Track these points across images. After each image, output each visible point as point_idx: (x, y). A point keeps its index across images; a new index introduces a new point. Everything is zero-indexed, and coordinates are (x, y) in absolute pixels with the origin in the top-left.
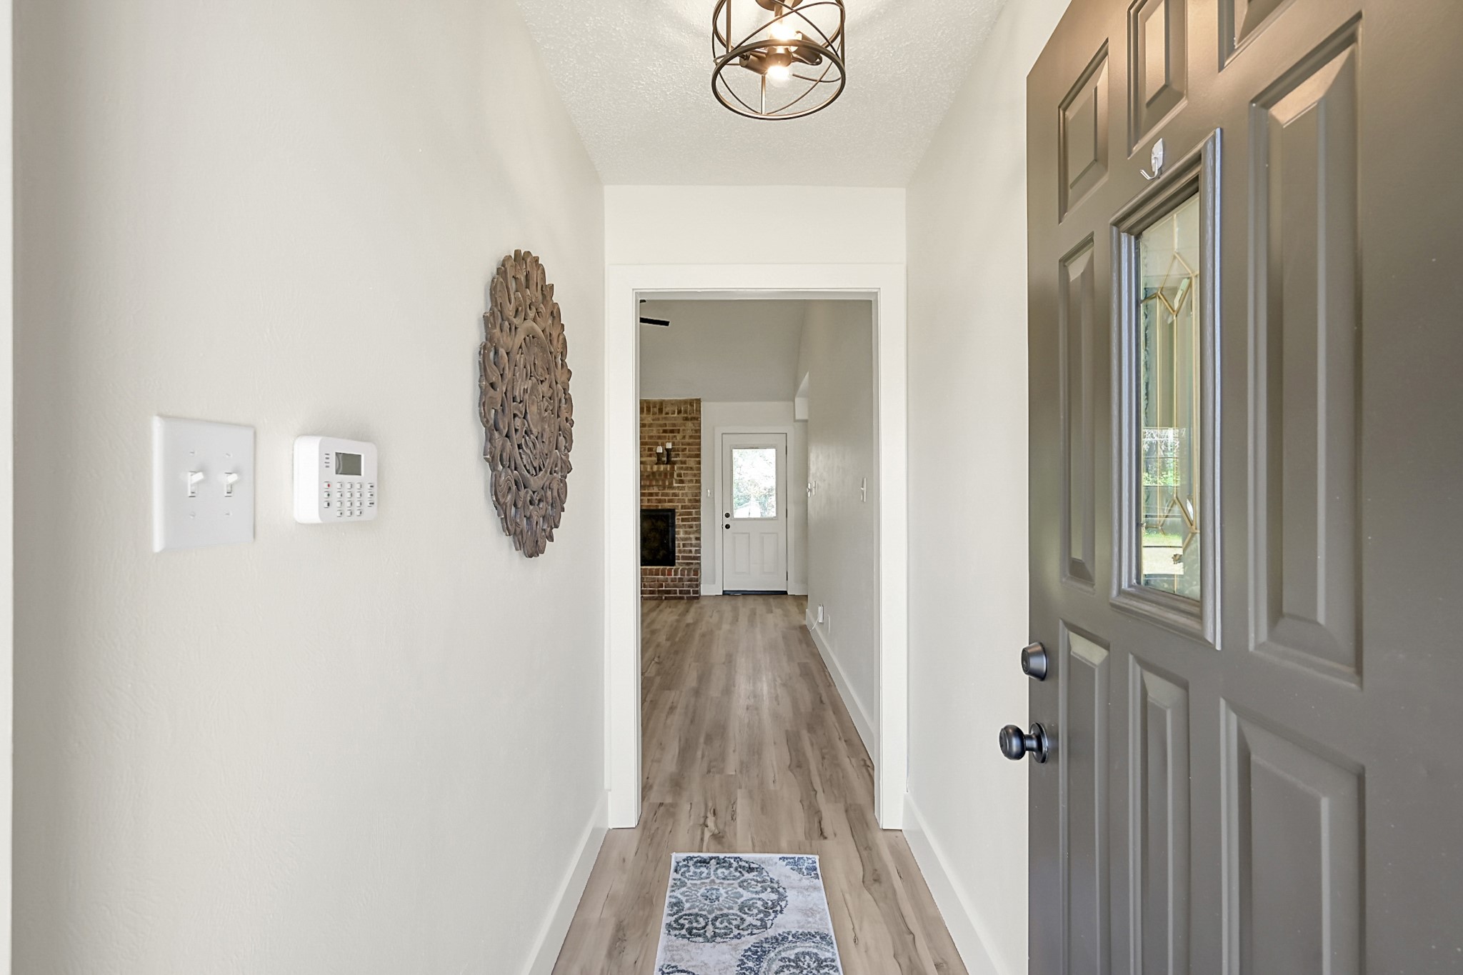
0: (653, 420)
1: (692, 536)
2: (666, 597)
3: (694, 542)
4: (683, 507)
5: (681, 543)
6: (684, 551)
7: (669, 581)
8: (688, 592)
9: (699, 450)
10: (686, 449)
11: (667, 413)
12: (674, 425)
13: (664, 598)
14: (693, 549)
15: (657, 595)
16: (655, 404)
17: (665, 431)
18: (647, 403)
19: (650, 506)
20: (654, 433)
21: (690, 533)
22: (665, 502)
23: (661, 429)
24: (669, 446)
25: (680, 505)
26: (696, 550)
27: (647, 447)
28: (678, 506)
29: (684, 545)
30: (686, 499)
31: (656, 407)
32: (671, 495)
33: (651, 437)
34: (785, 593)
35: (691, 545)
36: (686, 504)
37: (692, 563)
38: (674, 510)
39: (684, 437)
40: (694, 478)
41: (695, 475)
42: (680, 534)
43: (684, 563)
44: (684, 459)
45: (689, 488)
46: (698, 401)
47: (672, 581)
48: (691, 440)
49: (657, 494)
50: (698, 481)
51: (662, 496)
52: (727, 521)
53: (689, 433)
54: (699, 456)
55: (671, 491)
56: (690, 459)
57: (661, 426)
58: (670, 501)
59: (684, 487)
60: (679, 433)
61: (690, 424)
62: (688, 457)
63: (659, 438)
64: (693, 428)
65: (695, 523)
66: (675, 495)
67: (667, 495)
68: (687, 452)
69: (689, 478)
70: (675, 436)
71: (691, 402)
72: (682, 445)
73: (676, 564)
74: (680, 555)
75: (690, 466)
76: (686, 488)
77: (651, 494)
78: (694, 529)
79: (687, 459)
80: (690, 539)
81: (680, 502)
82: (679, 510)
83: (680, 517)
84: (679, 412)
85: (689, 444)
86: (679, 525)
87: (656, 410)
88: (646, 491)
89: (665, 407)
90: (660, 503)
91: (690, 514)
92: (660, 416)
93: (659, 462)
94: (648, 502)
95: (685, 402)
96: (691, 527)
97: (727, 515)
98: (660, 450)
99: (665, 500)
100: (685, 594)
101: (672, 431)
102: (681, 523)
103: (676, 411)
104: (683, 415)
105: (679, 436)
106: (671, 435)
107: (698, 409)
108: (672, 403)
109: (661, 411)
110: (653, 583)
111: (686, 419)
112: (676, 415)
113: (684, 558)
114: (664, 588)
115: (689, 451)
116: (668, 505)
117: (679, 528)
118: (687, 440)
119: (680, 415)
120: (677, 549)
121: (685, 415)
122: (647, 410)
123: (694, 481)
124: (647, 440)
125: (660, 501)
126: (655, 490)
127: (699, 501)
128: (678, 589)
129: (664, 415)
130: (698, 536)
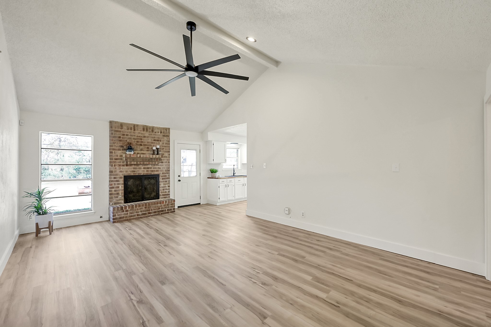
0: (149, 135)
1: (166, 185)
2: (161, 213)
3: (167, 188)
4: (163, 173)
5: (162, 189)
6: (163, 192)
7: (163, 206)
8: (171, 209)
9: (169, 149)
10: (164, 148)
11: (156, 133)
12: (159, 138)
13: (160, 214)
14: (167, 191)
15: (157, 213)
16: (150, 128)
17: (154, 140)
18: (146, 127)
19: (148, 173)
20: (150, 141)
21: (166, 184)
22: (155, 171)
23: (153, 139)
24: (158, 147)
25: (161, 172)
26: (168, 191)
27: (146, 146)
28: (161, 173)
29: (163, 190)
30: (164, 170)
31: (150, 129)
32: (157, 168)
33: (148, 142)
34: (200, 204)
35: (166, 189)
36: (164, 172)
37: (167, 197)
38: (159, 175)
39: (163, 144)
40: (167, 161)
41: (168, 160)
42: (162, 185)
43: (163, 197)
44: (163, 153)
45: (165, 165)
46: (169, 129)
47: (164, 206)
48: (166, 145)
49: (151, 168)
50: (169, 162)
51: (153, 169)
52: (179, 178)
53: (165, 142)
54: (169, 152)
55: (157, 167)
56: (166, 153)
57: (153, 138)
58: (157, 171)
59: (163, 165)
60: (161, 141)
61: (165, 138)
62: (165, 152)
63: (152, 143)
64: (167, 140)
65: (168, 180)
66: (159, 168)
67: (156, 168)
68: (164, 150)
69: (165, 161)
70: (159, 143)
71: (166, 129)
72: (162, 147)
73: (160, 198)
74: (162, 194)
75: (166, 156)
76: (164, 165)
77: (148, 168)
78: (168, 182)
79: (165, 153)
80: (166, 187)
81: (162, 171)
82: (161, 175)
83: (161, 178)
84: (161, 133)
85: (165, 147)
86: (161, 181)
87: (151, 130)
88: (146, 167)
89: (155, 130)
90: (152, 172)
91: (166, 176)
92: (152, 133)
93: (153, 154)
94: (147, 172)
95: (164, 128)
96: (166, 182)
97: (179, 176)
98: (154, 148)
99: (155, 170)
100: (170, 210)
101: (158, 141)
102: (162, 180)
103: (160, 132)
104: (162, 134)
105: (161, 143)
106: (157, 142)
107: (169, 132)
108: (158, 128)
109: (153, 131)
110: (155, 208)
111: (164, 136)
112: (159, 134)
113: (163, 195)
114: (160, 210)
115: (165, 149)
116: (156, 173)
117: (161, 182)
118: (164, 145)
119: (161, 134)
120: (160, 192)
121: (164, 134)
122: (146, 130)
123: (167, 162)
124: (146, 143)
125: (152, 171)
126: (150, 166)
127: (169, 171)
128: (166, 209)
129: (154, 133)
130: (169, 185)
